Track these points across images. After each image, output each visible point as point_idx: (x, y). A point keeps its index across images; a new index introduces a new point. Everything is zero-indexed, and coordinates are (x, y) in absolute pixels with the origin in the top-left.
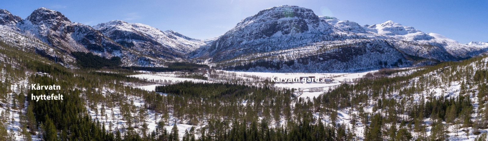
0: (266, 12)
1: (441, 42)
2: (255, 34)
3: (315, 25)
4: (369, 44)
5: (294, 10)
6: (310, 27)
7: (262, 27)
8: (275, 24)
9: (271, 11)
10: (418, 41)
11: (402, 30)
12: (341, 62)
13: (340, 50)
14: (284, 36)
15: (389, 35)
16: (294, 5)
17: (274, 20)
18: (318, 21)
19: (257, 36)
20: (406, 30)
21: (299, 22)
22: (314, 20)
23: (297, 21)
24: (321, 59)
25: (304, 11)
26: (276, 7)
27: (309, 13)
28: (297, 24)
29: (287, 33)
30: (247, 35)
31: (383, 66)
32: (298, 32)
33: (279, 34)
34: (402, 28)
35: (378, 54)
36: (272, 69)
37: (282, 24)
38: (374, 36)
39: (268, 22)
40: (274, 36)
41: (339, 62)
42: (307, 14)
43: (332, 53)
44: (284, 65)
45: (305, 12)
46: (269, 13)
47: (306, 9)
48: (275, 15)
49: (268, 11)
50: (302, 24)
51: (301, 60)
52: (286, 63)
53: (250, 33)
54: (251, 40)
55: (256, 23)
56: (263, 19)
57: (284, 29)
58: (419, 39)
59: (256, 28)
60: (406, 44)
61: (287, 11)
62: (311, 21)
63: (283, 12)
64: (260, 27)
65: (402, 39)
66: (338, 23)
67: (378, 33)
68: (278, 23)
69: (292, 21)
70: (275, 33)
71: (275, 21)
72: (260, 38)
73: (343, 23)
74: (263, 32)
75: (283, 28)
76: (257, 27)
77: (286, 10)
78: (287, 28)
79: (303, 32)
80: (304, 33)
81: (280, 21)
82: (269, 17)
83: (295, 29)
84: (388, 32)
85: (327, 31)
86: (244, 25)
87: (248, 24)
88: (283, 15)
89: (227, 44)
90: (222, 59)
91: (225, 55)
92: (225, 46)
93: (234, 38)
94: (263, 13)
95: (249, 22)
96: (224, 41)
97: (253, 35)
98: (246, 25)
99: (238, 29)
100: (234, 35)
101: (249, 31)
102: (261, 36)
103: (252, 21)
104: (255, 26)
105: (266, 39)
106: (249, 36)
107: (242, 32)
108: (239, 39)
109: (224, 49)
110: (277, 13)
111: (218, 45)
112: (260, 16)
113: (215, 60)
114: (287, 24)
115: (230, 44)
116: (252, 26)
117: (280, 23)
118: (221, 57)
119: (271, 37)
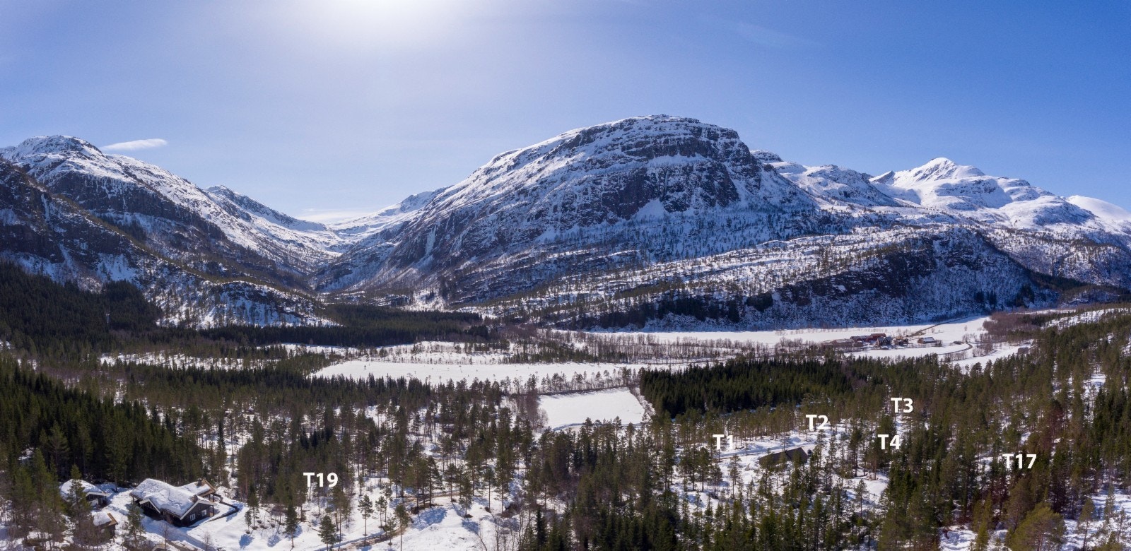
0: (604, 136)
1: (1119, 229)
2: (581, 207)
3: (751, 180)
4: (938, 242)
5: (689, 132)
6: (740, 185)
7: (600, 183)
8: (641, 176)
9: (618, 134)
10: (1048, 226)
11: (991, 191)
12: (892, 297)
13: (886, 262)
14: (674, 215)
15: (959, 209)
16: (689, 117)
17: (634, 163)
18: (757, 169)
19: (588, 214)
20: (1006, 190)
21: (712, 171)
22: (748, 166)
23: (704, 170)
24: (842, 288)
25: (715, 137)
26: (635, 121)
27: (732, 144)
28: (707, 177)
29: (679, 206)
30: (555, 209)
31: (987, 306)
32: (712, 204)
33: (654, 209)
34: (992, 187)
35: (965, 271)
36: (717, 321)
37: (662, 178)
38: (922, 216)
39: (620, 169)
40: (642, 213)
41: (887, 297)
42: (726, 145)
43: (866, 271)
44: (747, 308)
45: (719, 140)
46: (614, 140)
47: (722, 130)
48: (636, 146)
49: (610, 132)
50: (722, 178)
51: (789, 293)
52: (750, 301)
53: (563, 205)
54: (570, 227)
55: (576, 169)
56: (599, 157)
57: (668, 193)
58: (1052, 222)
59: (582, 186)
60: (1022, 240)
61: (670, 135)
62: (739, 169)
63: (659, 137)
64: (597, 184)
65: (998, 223)
66: (806, 173)
67: (923, 203)
68: (649, 173)
69: (691, 169)
70: (642, 205)
71: (640, 165)
72: (600, 221)
73: (821, 173)
74: (605, 201)
75: (665, 191)
76: (585, 183)
77: (667, 131)
78: (678, 191)
79: (724, 204)
80: (729, 209)
81: (656, 165)
82: (618, 152)
83: (701, 195)
84: (954, 200)
85: (789, 201)
86: (528, 175)
87: (542, 172)
88: (661, 148)
89: (483, 240)
90: (487, 292)
91: (494, 279)
92: (474, 245)
93: (504, 220)
94: (592, 137)
95: (543, 165)
96: (460, 228)
97: (574, 209)
98: (539, 176)
99: (507, 189)
100: (504, 208)
101: (560, 196)
102: (600, 213)
103: (559, 164)
104: (576, 181)
105: (620, 226)
106: (560, 214)
107: (533, 200)
108: (525, 222)
109: (474, 258)
110: (643, 140)
111: (435, 244)
112: (584, 147)
113: (454, 297)
114: (677, 178)
115: (494, 238)
116: (563, 180)
117: (654, 174)
118: (481, 284)
119: (635, 220)
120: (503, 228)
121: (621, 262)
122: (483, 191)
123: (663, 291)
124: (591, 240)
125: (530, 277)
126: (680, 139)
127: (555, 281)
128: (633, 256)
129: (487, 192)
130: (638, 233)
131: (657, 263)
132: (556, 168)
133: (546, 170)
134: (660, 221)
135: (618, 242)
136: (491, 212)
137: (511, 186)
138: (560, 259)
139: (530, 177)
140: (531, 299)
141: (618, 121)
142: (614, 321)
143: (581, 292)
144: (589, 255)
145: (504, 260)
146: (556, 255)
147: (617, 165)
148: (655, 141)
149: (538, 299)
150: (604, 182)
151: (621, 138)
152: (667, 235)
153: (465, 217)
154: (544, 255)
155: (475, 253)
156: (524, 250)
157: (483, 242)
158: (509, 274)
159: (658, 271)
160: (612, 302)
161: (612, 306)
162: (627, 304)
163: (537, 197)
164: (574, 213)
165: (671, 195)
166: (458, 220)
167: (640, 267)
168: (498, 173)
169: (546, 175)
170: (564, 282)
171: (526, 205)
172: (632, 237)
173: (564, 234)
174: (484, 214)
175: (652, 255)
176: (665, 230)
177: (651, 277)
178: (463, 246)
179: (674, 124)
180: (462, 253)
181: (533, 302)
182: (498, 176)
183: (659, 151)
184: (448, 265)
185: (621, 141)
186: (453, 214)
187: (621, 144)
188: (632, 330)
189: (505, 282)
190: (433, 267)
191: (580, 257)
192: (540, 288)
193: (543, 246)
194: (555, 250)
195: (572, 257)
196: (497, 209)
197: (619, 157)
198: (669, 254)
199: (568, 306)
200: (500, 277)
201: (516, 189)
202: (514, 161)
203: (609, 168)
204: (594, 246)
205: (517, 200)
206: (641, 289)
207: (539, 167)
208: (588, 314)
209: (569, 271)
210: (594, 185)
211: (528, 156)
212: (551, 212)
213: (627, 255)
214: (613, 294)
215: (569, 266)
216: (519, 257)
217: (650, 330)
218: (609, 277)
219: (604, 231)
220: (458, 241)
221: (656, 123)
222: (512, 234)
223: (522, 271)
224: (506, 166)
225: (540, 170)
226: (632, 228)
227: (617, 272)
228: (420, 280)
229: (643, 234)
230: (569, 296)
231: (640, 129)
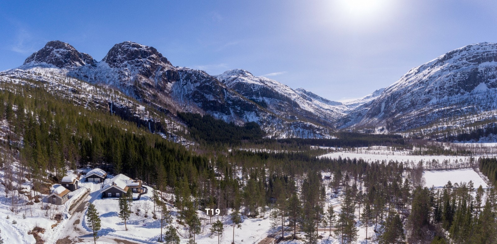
0: (457, 55)
2: (448, 88)
7: (456, 76)
8: (475, 72)
9: (464, 53)
14: (492, 90)
17: (472, 66)
19: (451, 90)
29: (494, 86)
30: (436, 89)
33: (482, 87)
37: (486, 72)
39: (466, 69)
40: (476, 89)
46: (462, 56)
48: (473, 58)
49: (460, 52)
53: (440, 87)
54: (443, 97)
55: (445, 71)
56: (455, 64)
57: (489, 80)
59: (448, 78)
61: (489, 52)
63: (484, 53)
68: (479, 70)
70: (476, 86)
71: (475, 67)
72: (457, 93)
74: (459, 84)
75: (487, 79)
76: (450, 77)
77: (488, 50)
78: (493, 78)
81: (482, 67)
82: (464, 61)
86: (424, 76)
87: (430, 74)
88: (485, 58)
89: (405, 104)
90: (406, 127)
91: (409, 121)
92: (401, 107)
93: (414, 95)
94: (451, 56)
95: (430, 70)
96: (395, 100)
97: (445, 89)
98: (428, 75)
99: (415, 82)
100: (414, 90)
101: (438, 83)
102: (457, 90)
103: (437, 69)
104: (445, 76)
105: (466, 95)
106: (439, 91)
107: (426, 86)
108: (423, 96)
109: (401, 112)
110: (476, 55)
111: (385, 108)
112: (448, 61)
113: (392, 129)
114: (493, 72)
115: (409, 104)
116: (439, 76)
117: (482, 71)
118: (403, 123)
119: (473, 93)
120: (413, 99)
121: (467, 112)
122: (405, 84)
123: (488, 123)
124: (453, 102)
125: (425, 120)
126: (494, 53)
127: (437, 121)
128: (473, 109)
129: (406, 84)
130: (475, 98)
131: (484, 112)
132: (436, 71)
133: (432, 72)
134: (485, 93)
135: (465, 102)
136: (408, 92)
137: (417, 81)
138: (439, 111)
139: (425, 76)
140: (426, 129)
141: (464, 47)
142: (463, 138)
143: (449, 125)
144: (452, 109)
145: (414, 113)
146: (437, 110)
147: (464, 67)
148: (482, 55)
149: (429, 129)
150: (459, 75)
151: (465, 55)
152: (488, 99)
153: (397, 95)
154: (432, 110)
155: (401, 110)
156: (423, 108)
157: (405, 105)
158: (416, 119)
159: (485, 115)
160: (463, 129)
161: (463, 131)
162: (470, 130)
163: (428, 85)
164: (445, 91)
165: (490, 80)
166: (394, 96)
167: (476, 114)
168: (411, 76)
169: (432, 74)
170: (441, 122)
171: (423, 88)
172: (472, 100)
173: (440, 100)
174: (405, 93)
175: (482, 108)
176: (487, 96)
177: (482, 118)
178: (397, 107)
179: (491, 46)
180: (396, 111)
181: (426, 130)
182: (411, 77)
183: (484, 60)
184: (390, 116)
185: (465, 56)
186: (392, 94)
187: (466, 57)
188: (473, 142)
189: (414, 122)
190: (384, 117)
191: (448, 110)
192: (430, 124)
193: (431, 106)
194: (437, 107)
195: (444, 110)
196: (411, 91)
197: (465, 64)
198: (490, 107)
199: (443, 132)
200: (412, 120)
201: (419, 81)
202: (418, 70)
203: (460, 69)
204: (455, 105)
205: (419, 86)
206: (477, 123)
207: (429, 72)
208: (452, 135)
209: (443, 117)
210: (454, 77)
211: (423, 68)
212: (434, 91)
213: (470, 108)
214: (464, 126)
215: (443, 114)
216: (420, 111)
217: (482, 142)
218: (461, 118)
219: (459, 98)
220: (394, 105)
221: (482, 46)
222: (417, 101)
223: (422, 117)
224: (414, 73)
225: (429, 73)
226: (472, 96)
227: (465, 116)
228: (378, 123)
229: (477, 99)
230: (443, 127)
231: (474, 49)
